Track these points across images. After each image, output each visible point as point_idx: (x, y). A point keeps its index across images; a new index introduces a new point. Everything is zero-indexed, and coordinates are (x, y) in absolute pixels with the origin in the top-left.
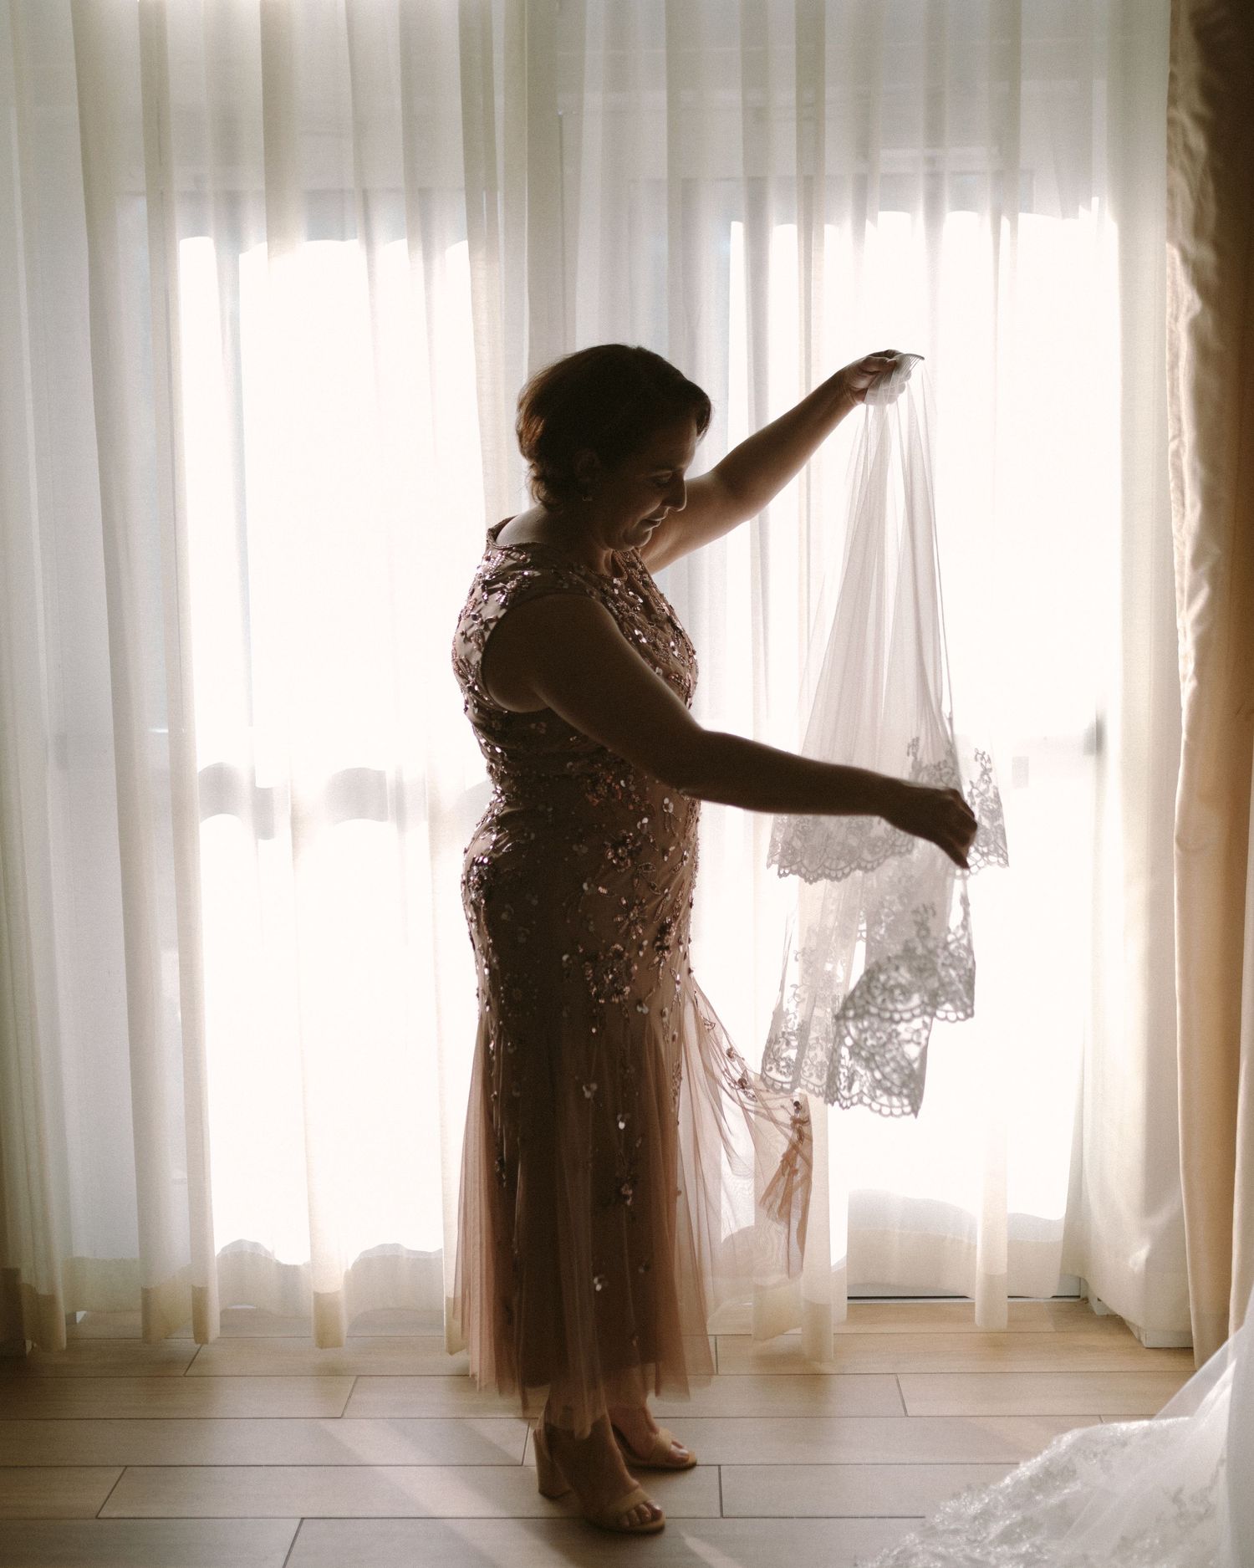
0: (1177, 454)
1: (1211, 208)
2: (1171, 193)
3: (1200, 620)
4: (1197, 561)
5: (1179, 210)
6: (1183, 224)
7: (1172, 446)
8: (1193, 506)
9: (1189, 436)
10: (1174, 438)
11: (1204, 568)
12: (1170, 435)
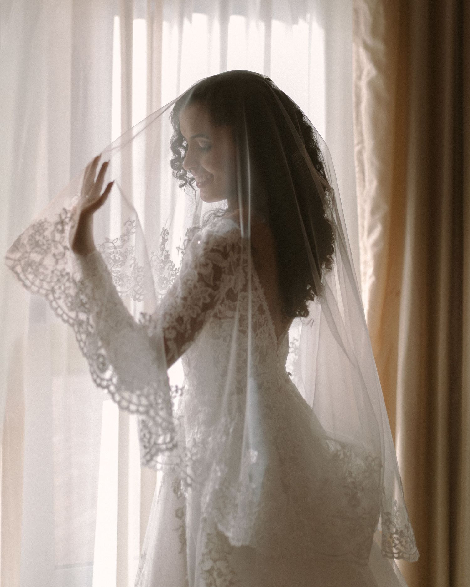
0: (360, 153)
1: (382, 22)
2: (356, 11)
3: (375, 244)
4: (373, 212)
5: (362, 20)
6: (364, 29)
7: (357, 149)
8: (371, 182)
9: (369, 143)
10: (358, 144)
11: (378, 216)
12: (356, 142)
